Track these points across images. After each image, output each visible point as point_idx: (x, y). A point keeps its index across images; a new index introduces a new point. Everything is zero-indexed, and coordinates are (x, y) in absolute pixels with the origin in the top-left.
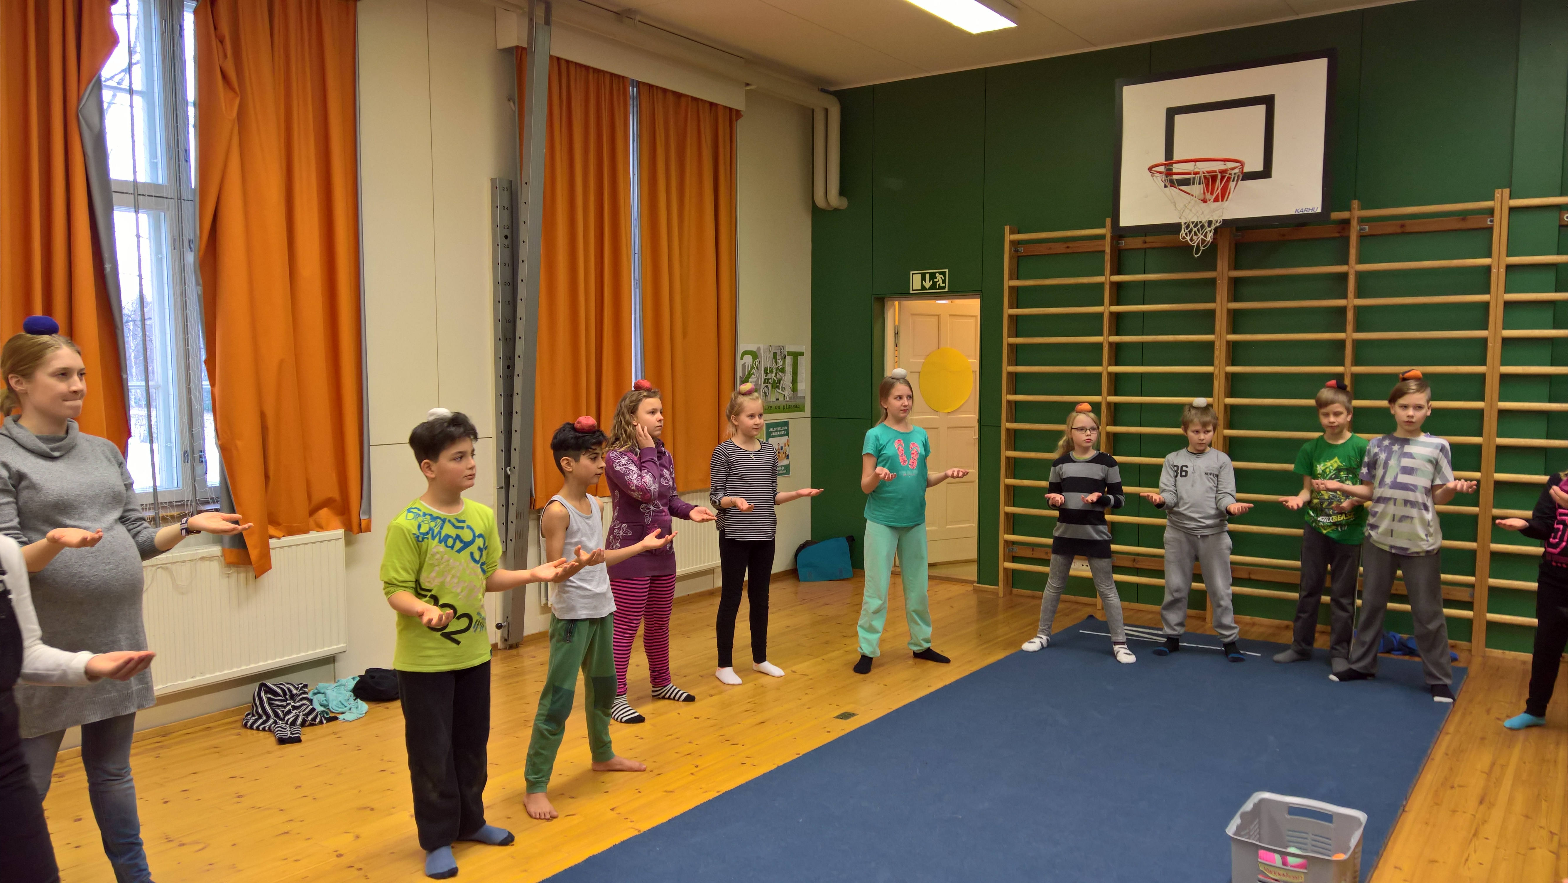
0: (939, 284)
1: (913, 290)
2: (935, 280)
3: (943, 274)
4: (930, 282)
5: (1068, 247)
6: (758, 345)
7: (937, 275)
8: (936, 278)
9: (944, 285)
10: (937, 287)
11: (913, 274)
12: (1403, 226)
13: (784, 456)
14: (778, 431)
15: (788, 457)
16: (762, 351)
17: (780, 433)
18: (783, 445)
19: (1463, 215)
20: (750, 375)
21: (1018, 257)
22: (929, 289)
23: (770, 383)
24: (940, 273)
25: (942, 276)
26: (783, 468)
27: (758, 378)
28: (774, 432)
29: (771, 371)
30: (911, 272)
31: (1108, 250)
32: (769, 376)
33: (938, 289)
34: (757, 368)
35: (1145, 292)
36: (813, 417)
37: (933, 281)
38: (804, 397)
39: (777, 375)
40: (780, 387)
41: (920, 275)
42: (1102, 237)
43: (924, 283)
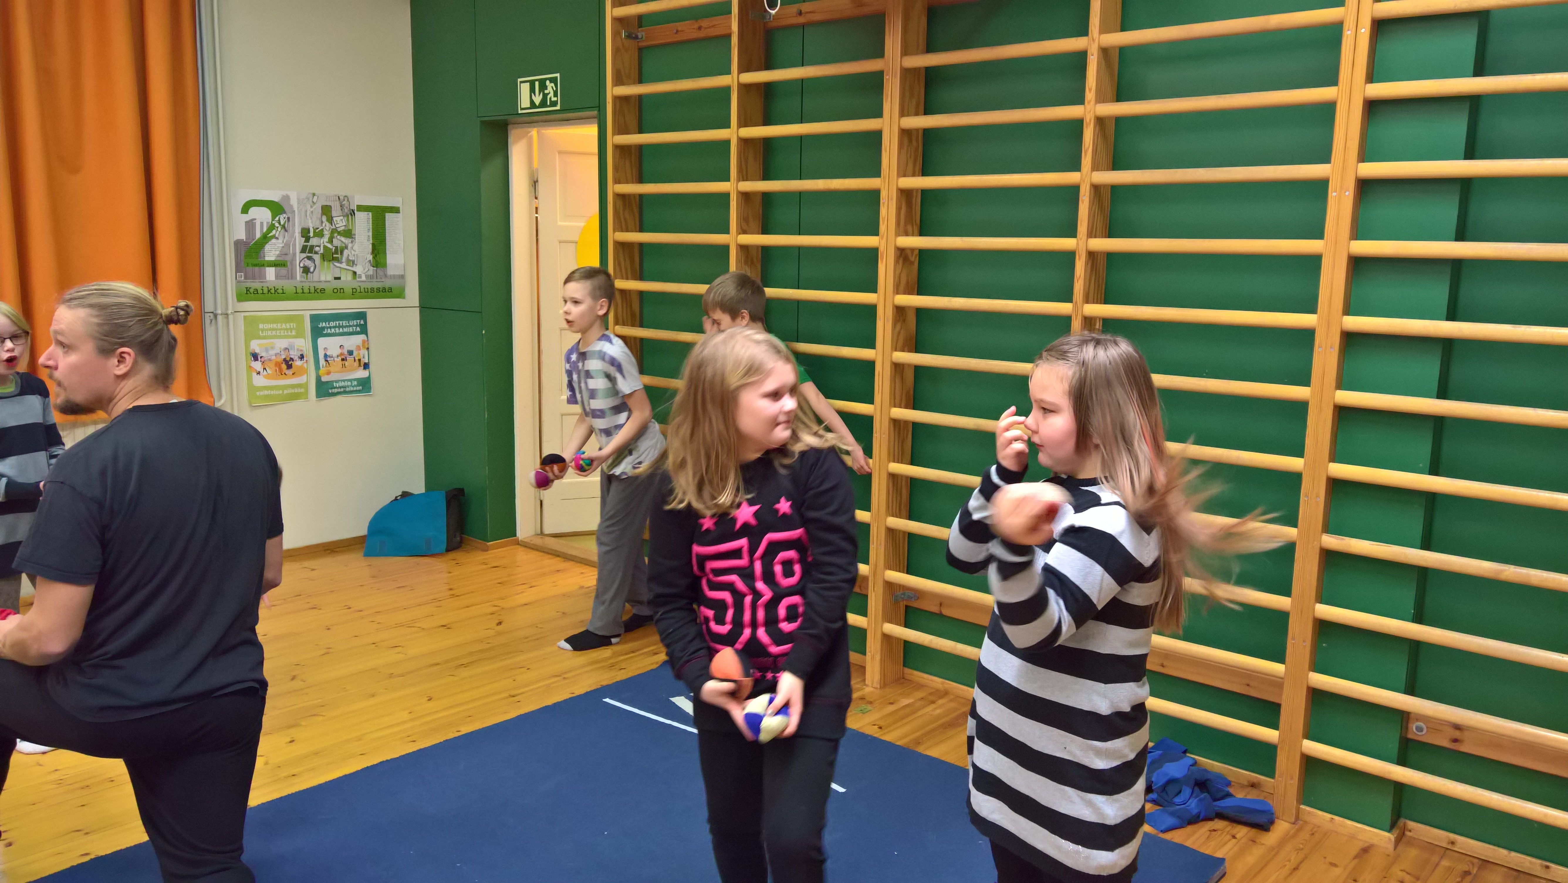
0: (550, 98)
1: (521, 110)
2: (546, 92)
3: (554, 80)
4: (539, 95)
6: (284, 193)
7: (548, 82)
8: (546, 88)
9: (555, 99)
10: (548, 104)
11: (521, 82)
13: (357, 364)
14: (339, 327)
15: (366, 366)
16: (294, 202)
17: (345, 330)
18: (353, 348)
20: (265, 238)
21: (640, 50)
22: (540, 106)
23: (316, 253)
24: (550, 80)
25: (553, 85)
26: (356, 383)
27: (287, 245)
28: (330, 328)
29: (319, 234)
30: (519, 80)
32: (314, 241)
33: (549, 107)
34: (283, 227)
36: (423, 307)
37: (544, 93)
38: (402, 277)
39: (335, 241)
40: (344, 260)
41: (529, 84)
42: (728, 6)
43: (533, 97)
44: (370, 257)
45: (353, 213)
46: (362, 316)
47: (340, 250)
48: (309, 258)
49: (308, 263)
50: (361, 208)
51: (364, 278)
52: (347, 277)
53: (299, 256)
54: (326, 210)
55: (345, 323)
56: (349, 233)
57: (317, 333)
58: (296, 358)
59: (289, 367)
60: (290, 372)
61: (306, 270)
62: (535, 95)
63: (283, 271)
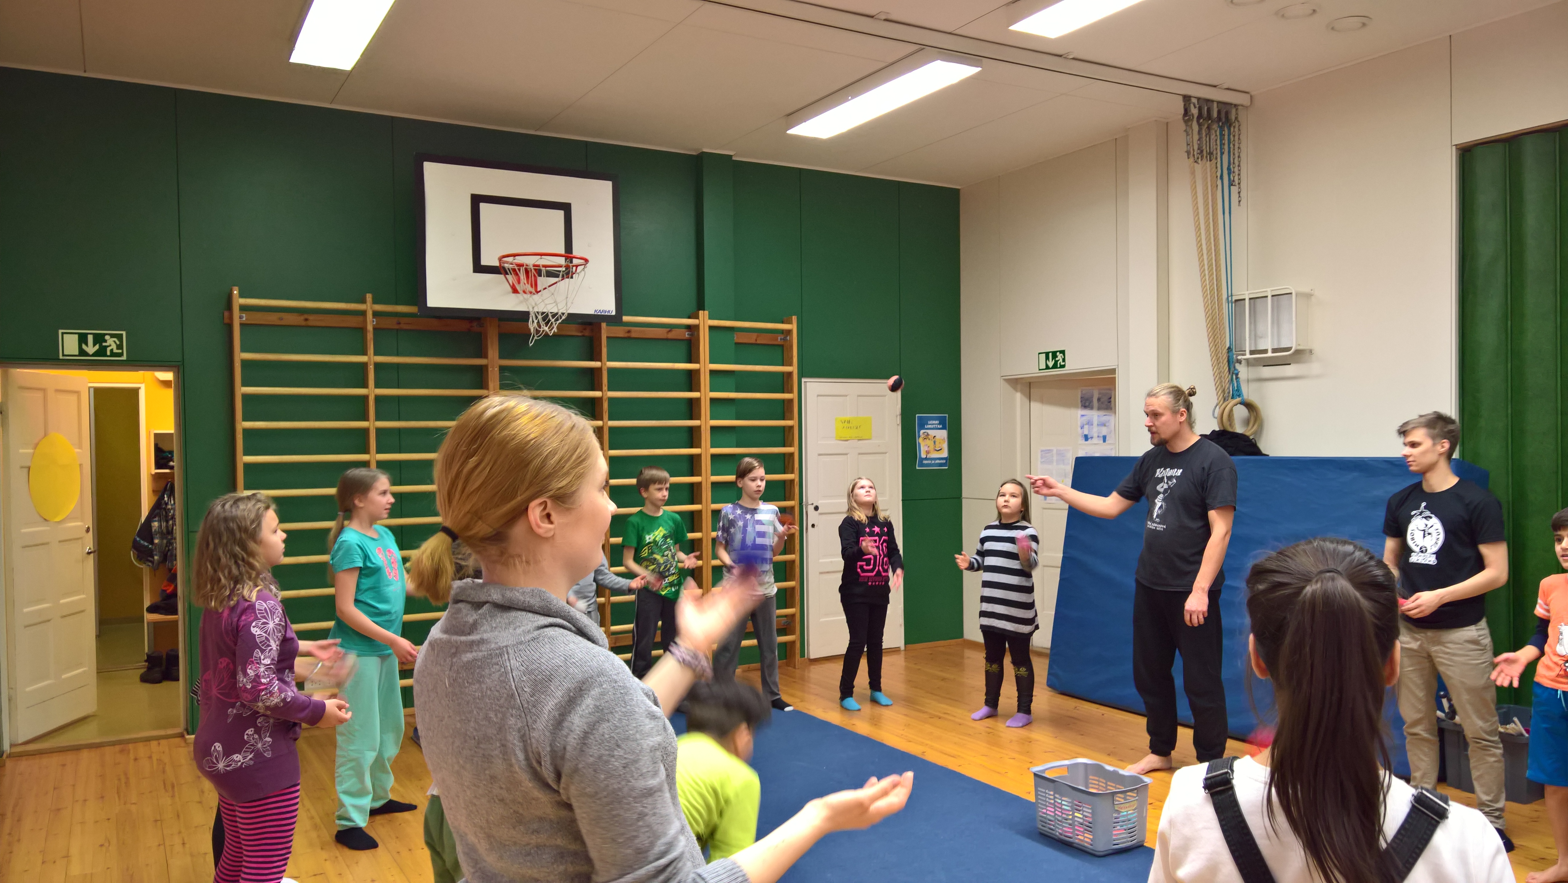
0: (112, 350)
1: (63, 355)
2: (104, 344)
3: (119, 337)
4: (94, 345)
7: (107, 337)
8: (105, 341)
9: (120, 351)
10: (108, 353)
11: (63, 333)
22: (94, 355)
24: (112, 336)
25: (115, 339)
30: (60, 331)
31: (370, 328)
33: (108, 356)
37: (101, 346)
41: (77, 336)
42: (363, 313)
43: (84, 346)
62: (87, 345)
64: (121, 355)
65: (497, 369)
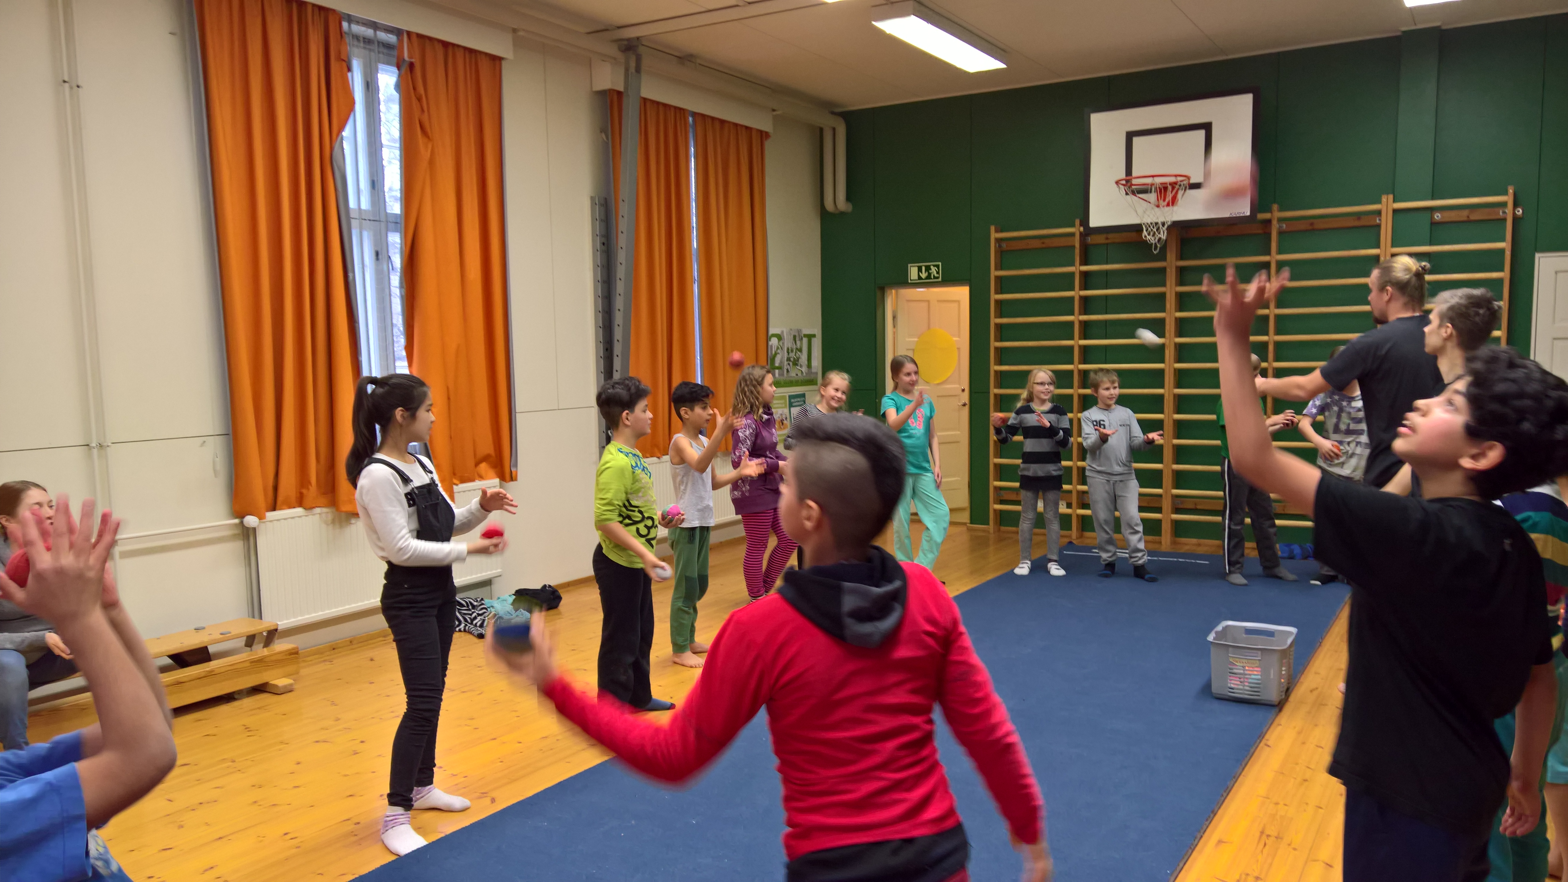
0: (934, 276)
1: (911, 280)
2: (930, 271)
3: (938, 266)
5: (1043, 243)
6: (783, 329)
7: (932, 267)
8: (931, 269)
9: (938, 275)
10: (932, 277)
11: (911, 266)
12: (1312, 224)
16: (785, 334)
19: (1358, 215)
20: (776, 354)
21: (1002, 252)
22: (926, 279)
23: (791, 361)
24: (934, 266)
25: (936, 268)
27: (782, 357)
28: (795, 402)
29: (792, 351)
30: (909, 265)
31: (1077, 245)
32: (790, 355)
33: (933, 279)
34: (782, 347)
35: (1107, 280)
38: (817, 373)
39: (797, 355)
40: (799, 365)
41: (917, 268)
42: (1072, 235)
43: (920, 274)
44: (806, 362)
45: (802, 339)
46: (803, 395)
47: (798, 360)
48: (789, 364)
49: (788, 367)
50: (805, 336)
51: (805, 374)
52: (800, 374)
53: (786, 363)
54: (795, 337)
55: (799, 399)
56: (800, 350)
57: (791, 405)
58: (784, 419)
59: (783, 424)
60: (782, 427)
61: (788, 371)
62: (922, 273)
63: (780, 370)
64: (938, 278)
65: (1174, 270)
